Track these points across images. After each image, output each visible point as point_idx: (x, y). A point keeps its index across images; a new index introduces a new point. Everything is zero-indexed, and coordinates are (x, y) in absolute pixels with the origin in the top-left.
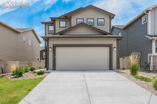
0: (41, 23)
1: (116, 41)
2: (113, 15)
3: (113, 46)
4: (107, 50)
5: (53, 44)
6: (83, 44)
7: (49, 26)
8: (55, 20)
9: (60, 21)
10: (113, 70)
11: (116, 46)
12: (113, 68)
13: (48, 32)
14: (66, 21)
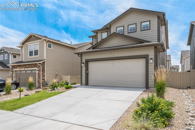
0: (88, 37)
1: (154, 50)
2: (161, 14)
3: (150, 57)
4: (142, 62)
5: (85, 60)
6: (112, 57)
7: (95, 39)
8: (97, 32)
9: (102, 33)
10: (149, 88)
11: (153, 57)
12: (149, 86)
14: (107, 32)
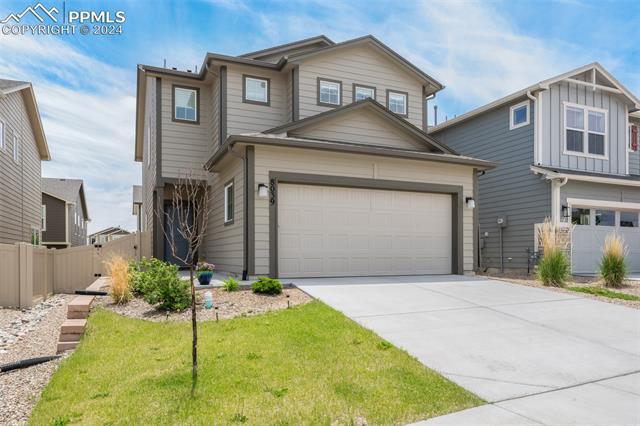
1: (471, 176)
3: (465, 194)
5: (270, 172)
6: (376, 178)
7: (174, 86)
8: (225, 67)
9: (245, 76)
10: (464, 273)
11: (470, 194)
12: (465, 268)
13: (173, 116)
14: (268, 80)
